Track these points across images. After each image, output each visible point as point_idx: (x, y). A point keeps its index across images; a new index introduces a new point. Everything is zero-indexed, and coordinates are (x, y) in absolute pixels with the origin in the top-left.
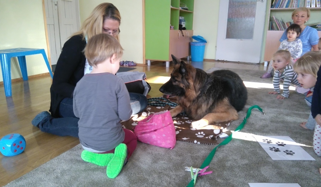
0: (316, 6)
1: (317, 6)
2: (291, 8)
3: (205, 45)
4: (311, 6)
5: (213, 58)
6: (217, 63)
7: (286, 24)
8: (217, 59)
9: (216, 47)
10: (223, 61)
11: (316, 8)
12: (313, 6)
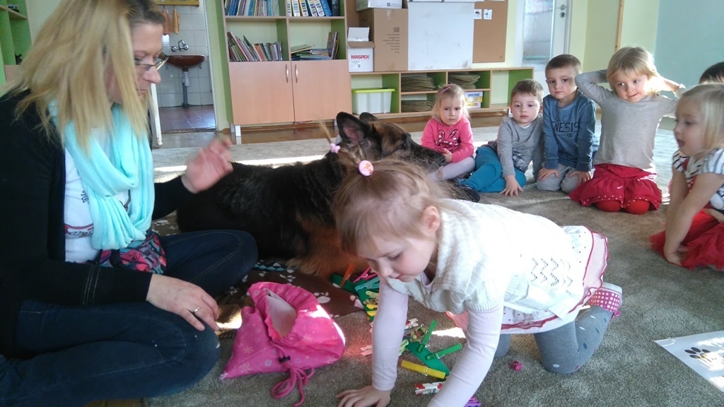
0: (301, 15)
1: (303, 13)
2: (258, 17)
4: (293, 15)
7: (255, 49)
11: (301, 17)
12: (297, 14)
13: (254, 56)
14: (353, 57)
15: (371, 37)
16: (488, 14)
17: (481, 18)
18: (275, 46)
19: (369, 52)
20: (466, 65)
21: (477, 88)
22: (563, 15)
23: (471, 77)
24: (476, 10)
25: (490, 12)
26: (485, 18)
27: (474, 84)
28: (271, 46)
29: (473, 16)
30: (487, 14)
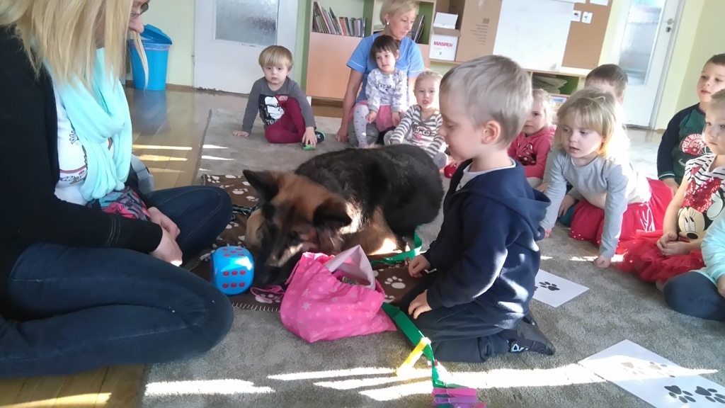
3: (168, 51)
5: (188, 83)
6: (197, 95)
7: (339, 22)
8: (197, 86)
9: (193, 56)
10: (213, 92)
13: (337, 29)
14: (436, 43)
15: (458, 25)
16: (588, 18)
17: (579, 20)
18: (359, 22)
19: (453, 40)
20: (554, 67)
21: (561, 93)
22: (669, 29)
23: (557, 81)
24: (575, 12)
25: (590, 15)
26: (584, 21)
27: (559, 89)
28: (355, 22)
29: (571, 17)
30: (586, 17)
